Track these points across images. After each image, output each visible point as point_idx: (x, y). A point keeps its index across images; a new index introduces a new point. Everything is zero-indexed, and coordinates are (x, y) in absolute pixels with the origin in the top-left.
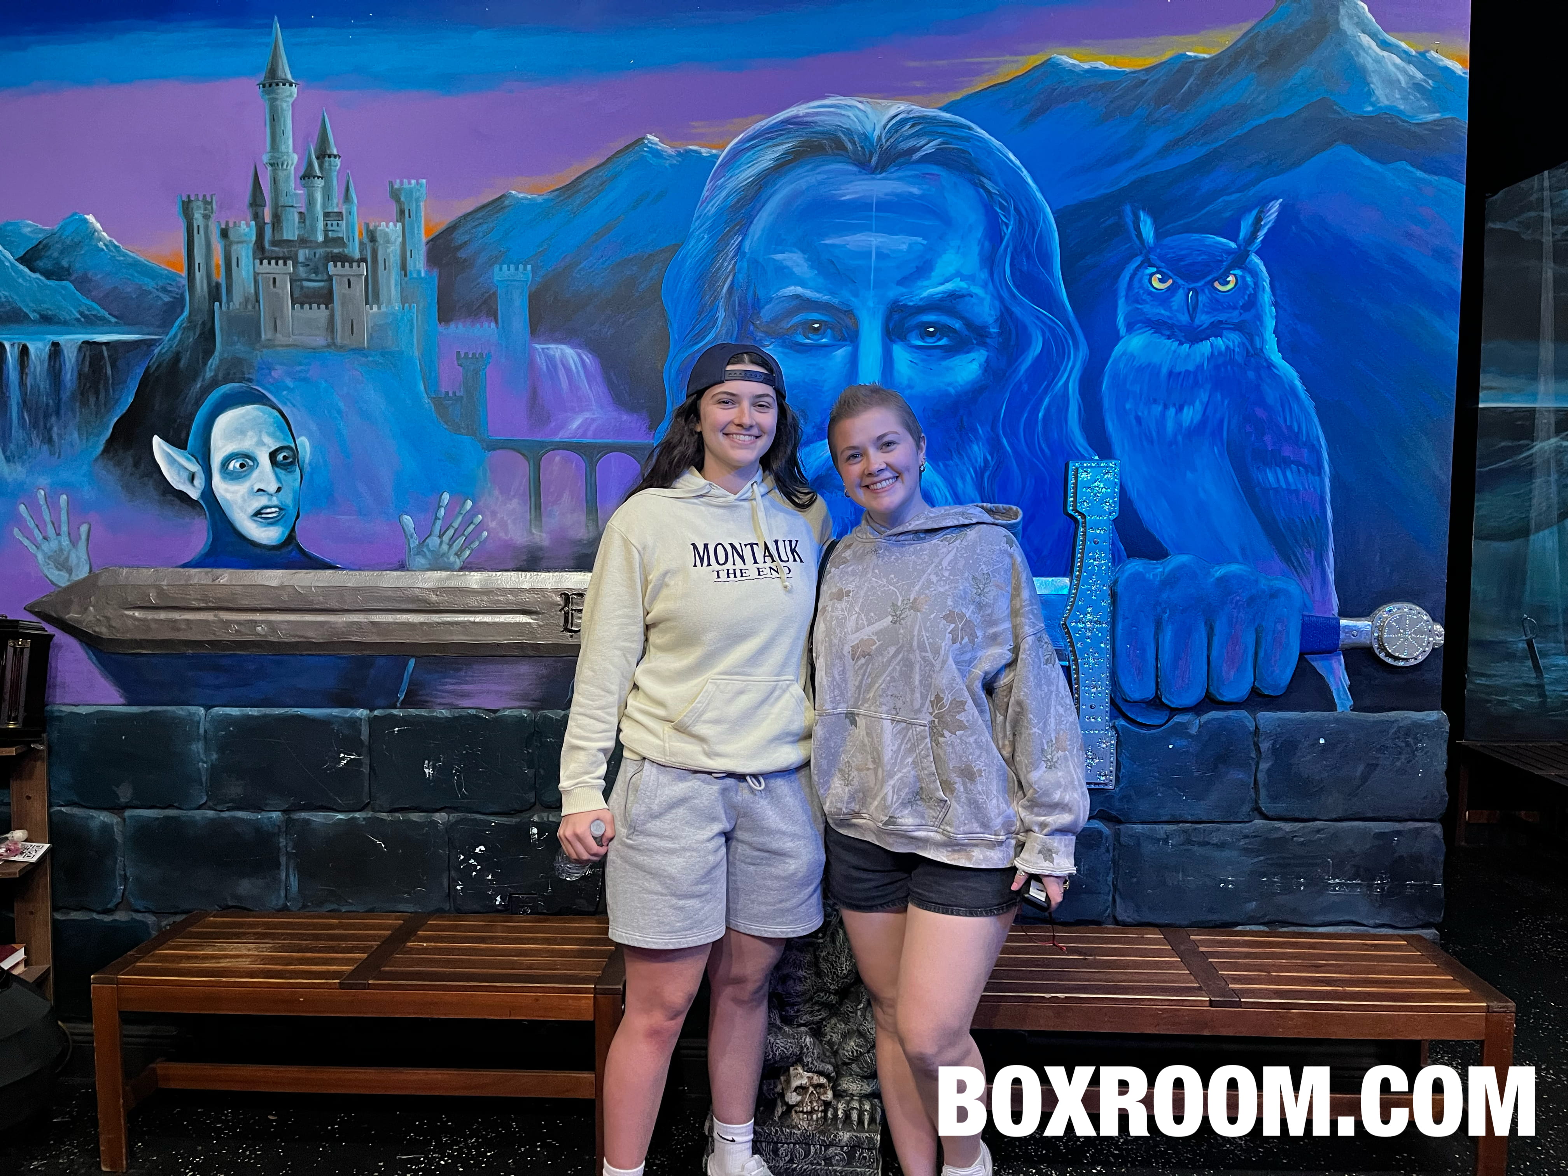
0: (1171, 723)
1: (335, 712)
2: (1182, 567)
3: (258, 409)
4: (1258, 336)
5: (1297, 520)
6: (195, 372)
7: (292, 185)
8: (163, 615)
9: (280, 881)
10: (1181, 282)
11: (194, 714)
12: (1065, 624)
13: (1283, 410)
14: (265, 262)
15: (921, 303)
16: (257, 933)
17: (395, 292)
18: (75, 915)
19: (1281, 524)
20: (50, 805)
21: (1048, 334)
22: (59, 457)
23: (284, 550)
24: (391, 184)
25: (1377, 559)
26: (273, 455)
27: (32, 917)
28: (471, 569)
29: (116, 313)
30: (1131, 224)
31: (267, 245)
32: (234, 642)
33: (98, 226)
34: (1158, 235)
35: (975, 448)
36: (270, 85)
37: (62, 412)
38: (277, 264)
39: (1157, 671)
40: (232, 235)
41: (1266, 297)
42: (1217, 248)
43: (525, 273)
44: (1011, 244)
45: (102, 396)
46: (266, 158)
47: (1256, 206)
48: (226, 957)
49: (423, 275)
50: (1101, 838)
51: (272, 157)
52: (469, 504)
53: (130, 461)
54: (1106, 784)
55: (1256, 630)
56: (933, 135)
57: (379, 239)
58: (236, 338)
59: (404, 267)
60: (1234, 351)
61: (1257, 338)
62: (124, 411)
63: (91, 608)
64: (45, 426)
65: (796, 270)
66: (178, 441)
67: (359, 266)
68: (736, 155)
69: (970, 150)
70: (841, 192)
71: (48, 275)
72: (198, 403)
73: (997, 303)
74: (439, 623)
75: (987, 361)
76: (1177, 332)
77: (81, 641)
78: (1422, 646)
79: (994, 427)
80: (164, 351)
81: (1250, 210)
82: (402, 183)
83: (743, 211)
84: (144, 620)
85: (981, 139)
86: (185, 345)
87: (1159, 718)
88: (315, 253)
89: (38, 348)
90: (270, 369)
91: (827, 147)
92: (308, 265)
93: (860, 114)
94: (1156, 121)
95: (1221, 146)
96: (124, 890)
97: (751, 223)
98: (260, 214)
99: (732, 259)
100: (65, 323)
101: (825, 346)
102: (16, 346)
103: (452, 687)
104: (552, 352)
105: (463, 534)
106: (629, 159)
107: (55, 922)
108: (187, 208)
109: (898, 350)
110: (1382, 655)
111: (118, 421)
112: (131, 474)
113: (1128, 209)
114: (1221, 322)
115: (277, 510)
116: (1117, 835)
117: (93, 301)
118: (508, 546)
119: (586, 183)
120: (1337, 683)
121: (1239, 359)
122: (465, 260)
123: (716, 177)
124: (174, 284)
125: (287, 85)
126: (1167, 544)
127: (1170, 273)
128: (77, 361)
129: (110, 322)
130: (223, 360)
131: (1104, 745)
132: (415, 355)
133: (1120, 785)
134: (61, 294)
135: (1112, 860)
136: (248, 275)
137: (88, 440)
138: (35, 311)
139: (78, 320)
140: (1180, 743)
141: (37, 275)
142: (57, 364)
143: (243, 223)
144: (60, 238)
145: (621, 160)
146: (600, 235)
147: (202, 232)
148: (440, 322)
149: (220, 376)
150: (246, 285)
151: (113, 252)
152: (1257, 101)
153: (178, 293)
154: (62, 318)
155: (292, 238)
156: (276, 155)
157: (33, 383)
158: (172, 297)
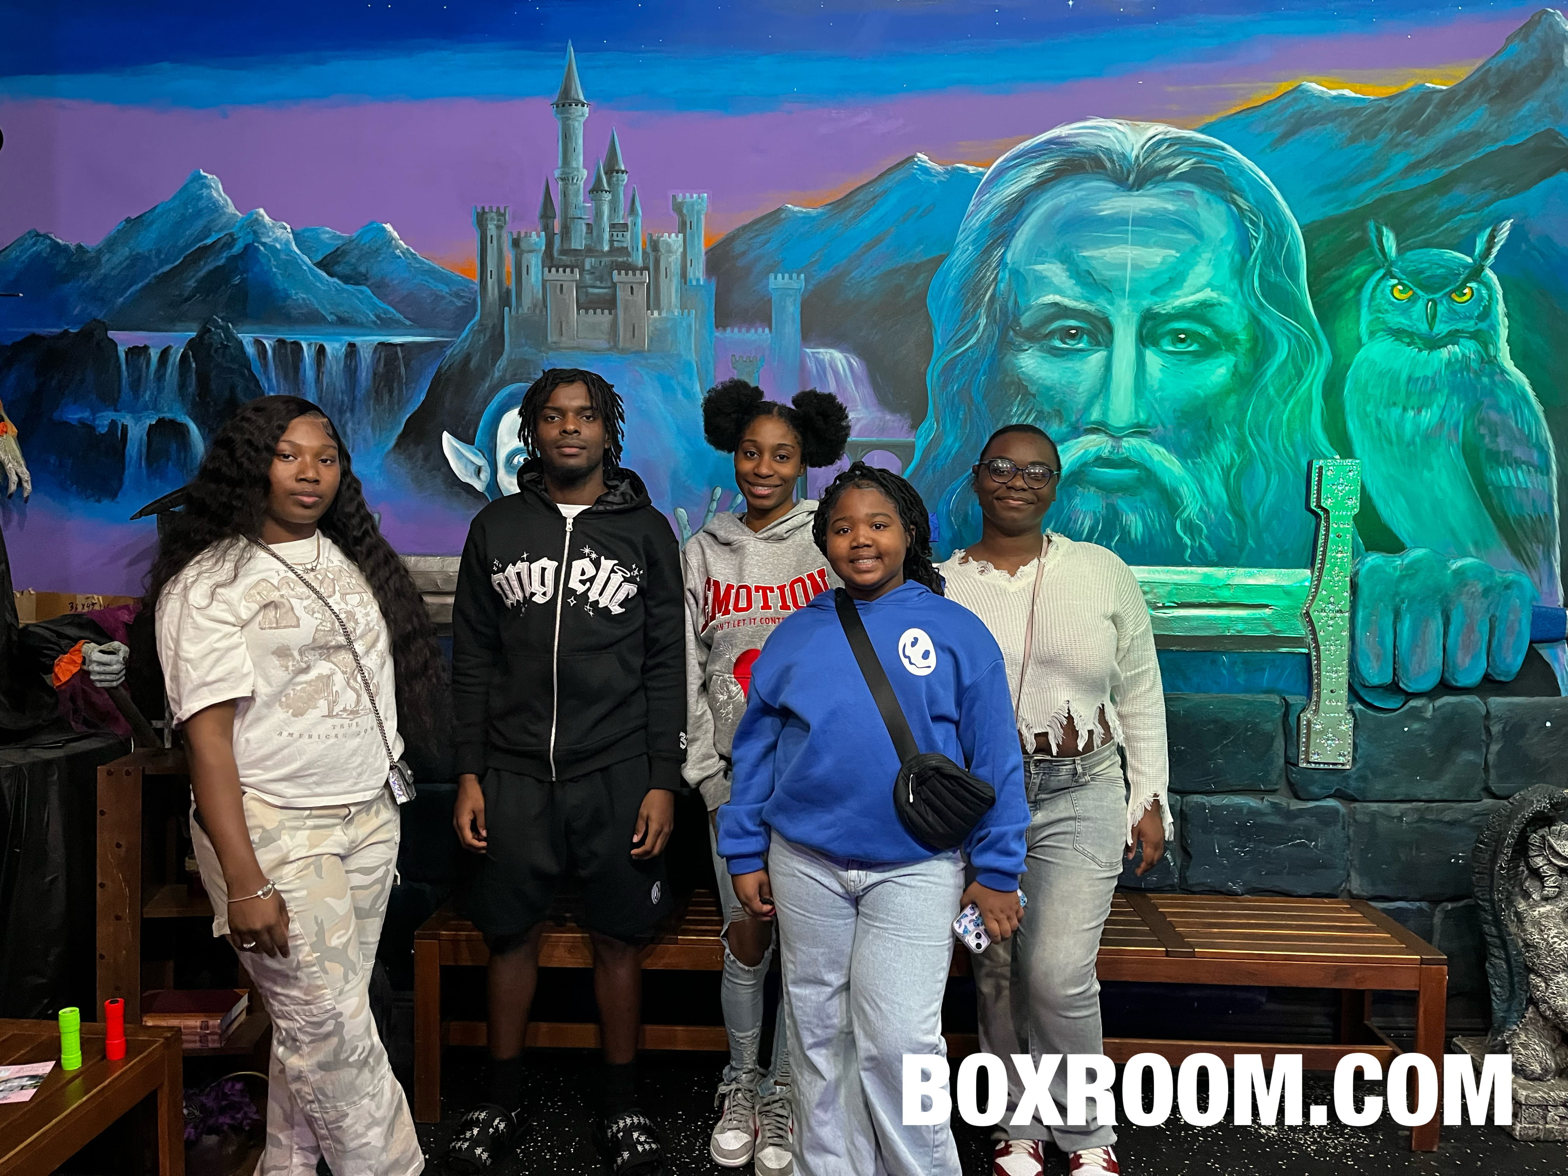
0: (1406, 707)
2: (1418, 561)
6: (483, 373)
7: (581, 198)
12: (1307, 613)
13: (1515, 414)
14: (553, 270)
17: (674, 299)
21: (1293, 341)
24: (674, 196)
29: (412, 316)
30: (1374, 239)
31: (556, 254)
33: (396, 234)
35: (1222, 446)
36: (563, 105)
37: (357, 409)
38: (564, 271)
40: (523, 245)
43: (798, 283)
45: (396, 393)
46: (557, 173)
49: (702, 283)
50: (1337, 815)
51: (563, 173)
53: (420, 455)
54: (1343, 764)
57: (661, 249)
58: (524, 341)
59: (684, 275)
62: (416, 408)
64: (340, 421)
65: (1055, 280)
66: (467, 438)
67: (642, 274)
68: (1000, 173)
69: (1223, 169)
71: (347, 280)
72: (486, 402)
73: (1246, 313)
76: (1417, 340)
80: (455, 352)
81: (1486, 228)
82: (684, 197)
85: (1234, 159)
86: (476, 346)
88: (601, 262)
89: (335, 349)
91: (1088, 167)
94: (1398, 145)
95: (1458, 169)
97: (1014, 236)
98: (550, 226)
99: (995, 269)
100: (362, 325)
101: (1081, 350)
102: (313, 346)
106: (899, 175)
108: (481, 220)
109: (1151, 357)
111: (410, 417)
112: (421, 468)
114: (1457, 331)
116: (1352, 812)
117: (389, 304)
119: (858, 198)
121: (1474, 365)
122: (741, 268)
123: (981, 193)
124: (466, 289)
125: (580, 105)
126: (1404, 536)
128: (373, 361)
129: (404, 324)
130: (510, 361)
131: (1343, 728)
132: (693, 357)
133: (1358, 765)
134: (358, 298)
135: (1348, 837)
136: (537, 281)
137: (380, 435)
138: (332, 313)
139: (374, 323)
140: (1416, 726)
141: (335, 280)
142: (353, 363)
143: (534, 233)
144: (357, 244)
145: (892, 176)
146: (870, 246)
147: (495, 242)
148: (717, 327)
149: (508, 374)
150: (535, 291)
151: (408, 258)
152: (1491, 129)
153: (470, 299)
154: (358, 320)
155: (579, 248)
156: (567, 170)
157: (329, 381)
158: (466, 302)
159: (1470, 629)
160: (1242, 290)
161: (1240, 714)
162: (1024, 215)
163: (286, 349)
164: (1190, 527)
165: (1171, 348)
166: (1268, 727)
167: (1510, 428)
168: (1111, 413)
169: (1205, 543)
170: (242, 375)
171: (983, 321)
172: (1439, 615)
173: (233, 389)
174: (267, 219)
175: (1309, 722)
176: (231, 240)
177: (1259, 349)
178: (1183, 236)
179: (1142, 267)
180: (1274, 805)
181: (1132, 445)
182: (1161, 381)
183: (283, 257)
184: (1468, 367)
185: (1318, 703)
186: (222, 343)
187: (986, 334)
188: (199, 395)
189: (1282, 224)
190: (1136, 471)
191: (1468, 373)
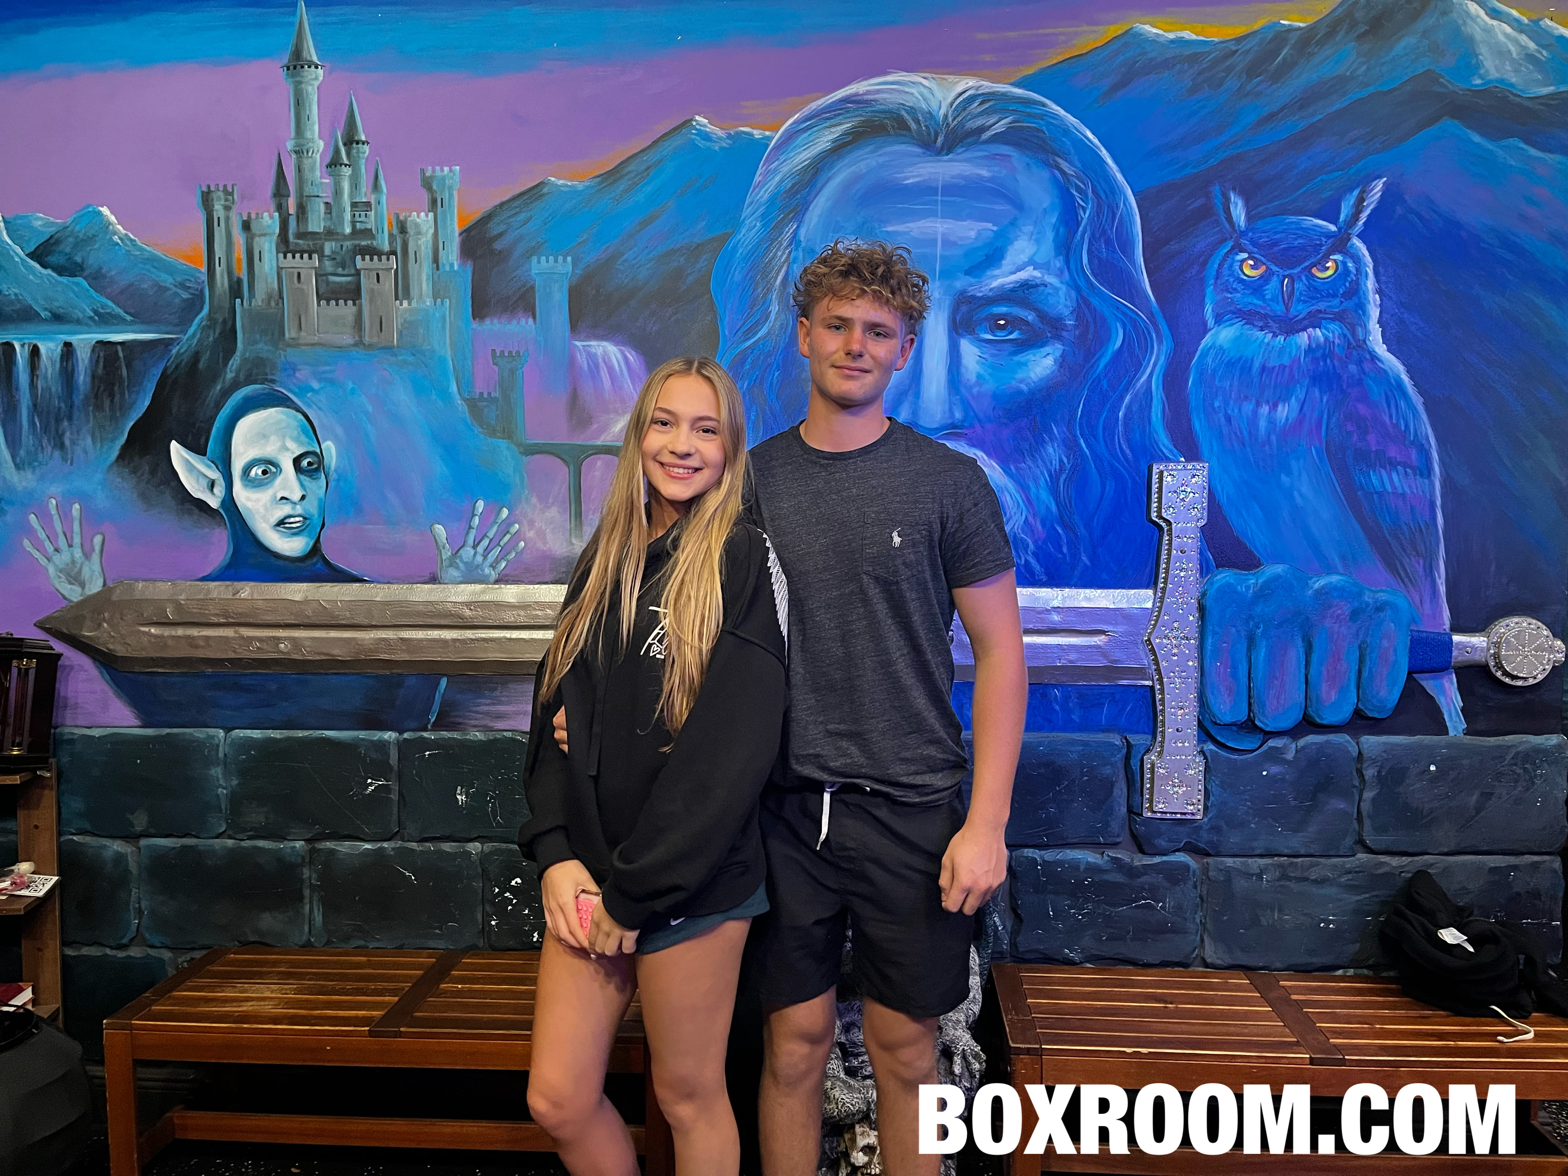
0: (1265, 747)
1: (362, 734)
2: (1276, 578)
3: (282, 413)
4: (1361, 326)
5: (1405, 528)
6: (215, 373)
7: (318, 173)
8: (180, 632)
9: (303, 915)
10: (1274, 268)
11: (213, 737)
12: (1149, 640)
14: (289, 255)
16: (279, 973)
17: (426, 287)
18: (86, 951)
19: (1386, 531)
20: (60, 834)
21: (1129, 326)
22: (72, 464)
23: (309, 562)
24: (423, 171)
25: (1493, 569)
26: (297, 461)
27: (40, 953)
28: (507, 582)
29: (133, 311)
30: (1220, 205)
31: (291, 238)
32: (254, 660)
33: (113, 219)
34: (1249, 218)
35: (1051, 450)
36: (295, 68)
37: (75, 416)
38: (302, 257)
39: (1250, 691)
40: (255, 228)
41: (1370, 284)
42: (1314, 230)
43: (565, 267)
44: (1088, 229)
45: (117, 398)
46: (290, 145)
47: (1357, 187)
48: (248, 999)
49: (456, 268)
50: (1188, 871)
51: (297, 145)
52: (505, 512)
53: (147, 468)
54: (1193, 814)
55: (1360, 647)
56: (1004, 112)
57: (409, 230)
58: (258, 337)
59: (436, 260)
61: (1360, 329)
62: (140, 415)
63: (105, 625)
64: (57, 431)
66: (198, 447)
67: (388, 259)
69: (1044, 128)
70: (903, 175)
71: (61, 270)
72: (218, 407)
73: (1073, 294)
74: (472, 640)
77: (94, 659)
78: (1542, 664)
80: (182, 351)
82: (434, 171)
84: (162, 636)
85: (1056, 116)
86: (205, 343)
87: (1252, 742)
88: (342, 246)
89: (50, 349)
90: (295, 370)
92: (334, 259)
93: (925, 91)
94: (1249, 94)
95: (1319, 121)
96: (139, 923)
97: (807, 209)
98: (284, 204)
99: (786, 248)
102: (26, 347)
103: (485, 708)
104: (593, 350)
105: (499, 545)
106: (677, 141)
107: (64, 957)
108: (207, 199)
110: (1499, 674)
111: (133, 426)
112: (148, 482)
114: (1320, 311)
115: (301, 519)
116: (1206, 869)
117: (107, 297)
118: (547, 557)
119: (629, 169)
120: (1448, 704)
122: (500, 251)
124: (193, 280)
125: (313, 67)
127: (1263, 259)
128: (91, 362)
129: (125, 320)
130: (245, 360)
131: (1191, 772)
132: (449, 355)
133: (1210, 815)
134: (73, 292)
135: (1201, 898)
136: (271, 269)
137: (102, 446)
138: (46, 309)
139: (91, 318)
140: (1275, 769)
141: (50, 272)
142: (70, 365)
143: (266, 214)
144: (72, 231)
145: (667, 143)
146: (645, 223)
147: (222, 224)
148: (474, 319)
149: (242, 377)
150: (269, 280)
151: (128, 246)
152: (1360, 72)
153: (197, 290)
154: (75, 316)
155: (318, 230)
156: (301, 141)
157: (45, 385)
158: (192, 294)
160: (1068, 268)
161: (1075, 756)
162: (819, 186)
165: (989, 337)
166: (1107, 771)
172: (1299, 642)
175: (1153, 765)
177: (1090, 336)
178: (1001, 207)
179: (953, 244)
180: (1115, 860)
185: (1162, 742)
189: (1113, 190)
191: (1332, 361)
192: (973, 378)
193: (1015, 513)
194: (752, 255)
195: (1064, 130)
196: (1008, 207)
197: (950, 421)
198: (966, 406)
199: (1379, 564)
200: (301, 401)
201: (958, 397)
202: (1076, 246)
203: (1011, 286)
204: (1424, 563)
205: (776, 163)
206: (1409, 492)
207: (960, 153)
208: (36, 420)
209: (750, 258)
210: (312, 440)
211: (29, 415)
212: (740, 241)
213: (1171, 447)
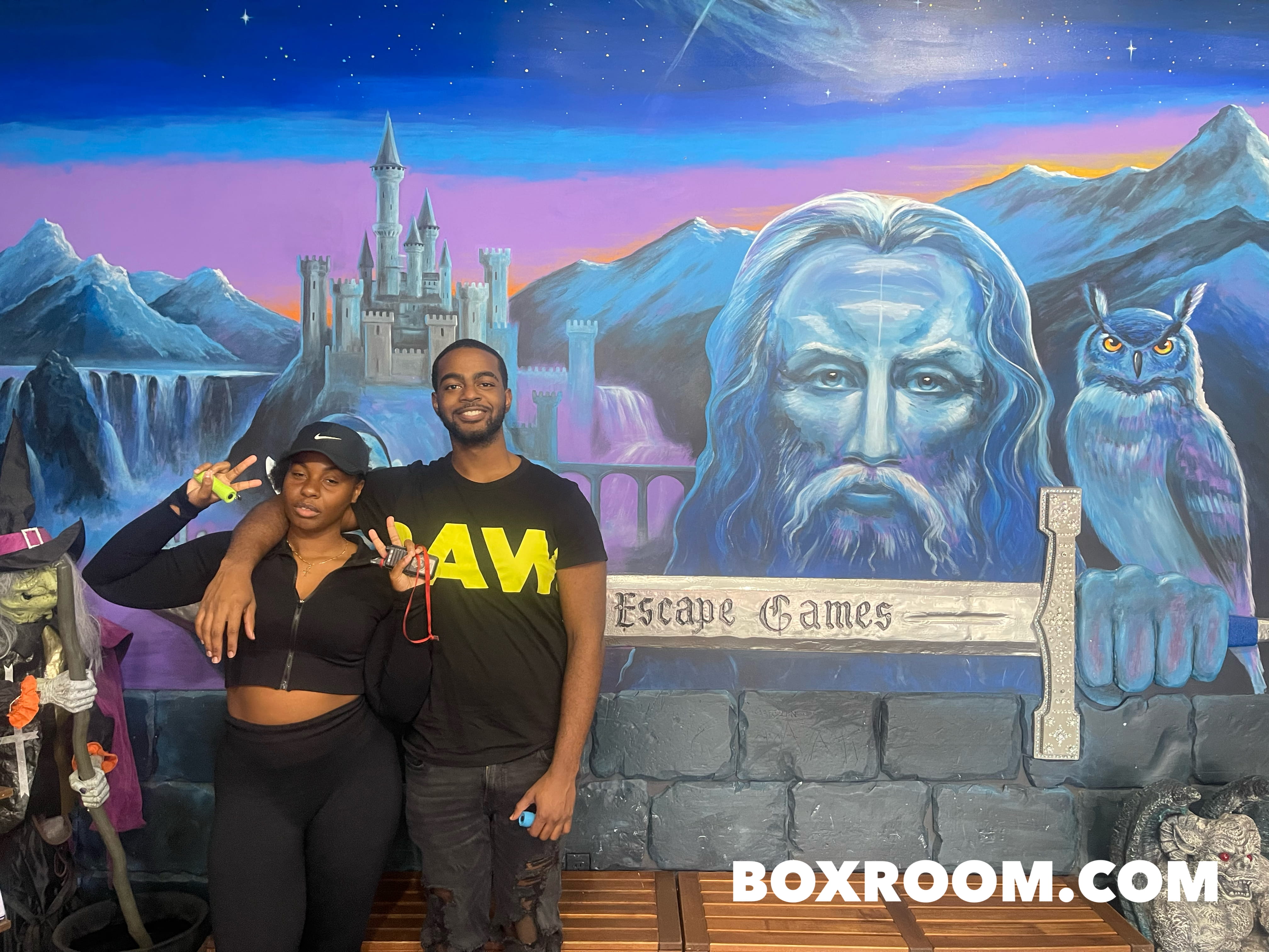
0: (1124, 706)
2: (1133, 576)
4: (1190, 390)
6: (306, 403)
7: (397, 250)
10: (1127, 345)
12: (1038, 622)
13: (1211, 450)
14: (371, 313)
15: (919, 358)
21: (1022, 384)
24: (481, 251)
29: (239, 353)
31: (373, 299)
33: (225, 279)
34: (1109, 308)
35: (963, 475)
36: (382, 168)
37: (186, 436)
38: (381, 315)
40: (344, 290)
41: (1196, 359)
43: (593, 329)
46: (375, 228)
49: (506, 327)
50: (1069, 801)
51: (381, 227)
54: (1072, 756)
55: (1194, 627)
57: (469, 296)
58: (343, 376)
59: (489, 321)
60: (1171, 401)
62: (242, 436)
64: (170, 447)
65: (817, 330)
67: (451, 318)
68: (768, 236)
69: (960, 237)
71: (178, 319)
73: (981, 360)
75: (973, 406)
76: (1126, 386)
79: (979, 460)
80: (279, 386)
81: (1182, 290)
82: (490, 251)
83: (774, 281)
85: (968, 229)
86: (299, 380)
87: (1115, 701)
88: (414, 307)
90: (371, 402)
91: (844, 232)
92: (407, 316)
94: (1108, 219)
95: (1159, 240)
97: (781, 290)
98: (368, 273)
99: (764, 319)
101: (840, 390)
104: (613, 393)
106: (681, 235)
108: (305, 268)
111: (236, 444)
113: (1086, 287)
116: (1081, 799)
117: (218, 342)
119: (644, 255)
122: (542, 315)
124: (290, 329)
125: (396, 168)
129: (233, 360)
130: (330, 395)
131: (1072, 723)
133: (1085, 757)
134: (188, 335)
135: (1077, 820)
136: (356, 323)
138: (164, 349)
139: (204, 358)
140: (1133, 721)
141: (168, 319)
142: (183, 394)
143: (353, 280)
144: (190, 287)
145: (674, 237)
146: (656, 297)
147: (317, 286)
148: (519, 366)
149: (328, 406)
150: (354, 331)
151: (237, 301)
152: (1186, 206)
153: (294, 338)
154: (190, 356)
155: (395, 294)
156: (384, 225)
157: (160, 410)
158: (288, 341)
159: (1177, 637)
161: (982, 711)
162: (790, 273)
163: (120, 380)
164: (936, 546)
167: (1207, 462)
168: (866, 446)
169: (949, 560)
170: (78, 405)
171: (754, 364)
173: (68, 417)
174: (105, 264)
175: (1042, 718)
176: (71, 283)
179: (891, 320)
180: (1013, 792)
181: (885, 473)
182: (910, 419)
183: (119, 297)
184: (1169, 410)
185: (1049, 701)
186: (60, 375)
187: (757, 375)
188: (36, 423)
189: (1010, 284)
190: (889, 496)
192: (905, 420)
193: (937, 524)
194: (738, 324)
195: (974, 240)
196: (933, 294)
197: (888, 452)
198: (900, 442)
199: (1205, 566)
200: (375, 426)
201: (894, 434)
202: (983, 324)
203: (935, 352)
204: (1237, 565)
205: (758, 255)
206: (1224, 511)
207: (897, 253)
208: (152, 438)
209: (736, 326)
210: (384, 458)
211: (145, 435)
212: (728, 313)
213: (1053, 476)
